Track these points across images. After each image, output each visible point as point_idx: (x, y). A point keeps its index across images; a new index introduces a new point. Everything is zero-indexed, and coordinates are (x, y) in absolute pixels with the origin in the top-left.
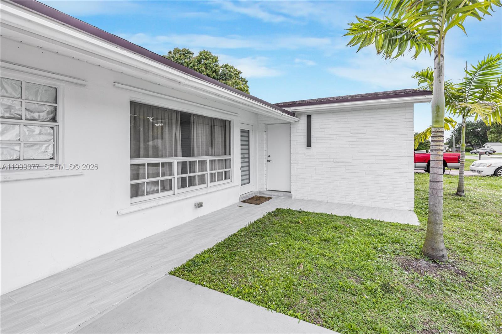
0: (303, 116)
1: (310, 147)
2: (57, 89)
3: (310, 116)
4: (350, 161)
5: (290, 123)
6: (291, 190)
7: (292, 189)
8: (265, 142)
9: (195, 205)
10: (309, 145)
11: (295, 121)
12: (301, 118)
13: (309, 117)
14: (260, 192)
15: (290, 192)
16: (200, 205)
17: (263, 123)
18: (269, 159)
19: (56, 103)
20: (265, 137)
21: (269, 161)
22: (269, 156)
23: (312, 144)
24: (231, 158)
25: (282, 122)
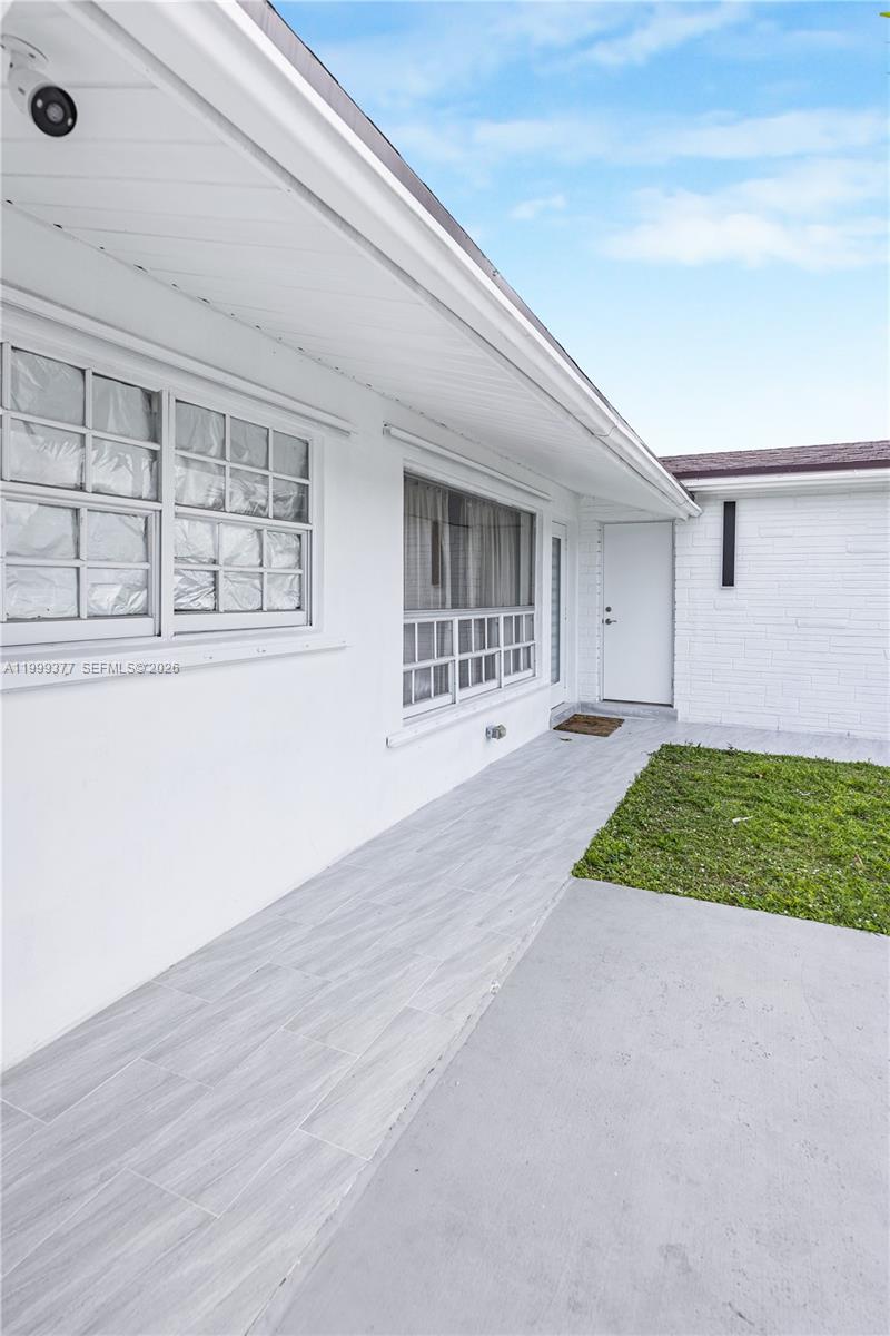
0: (713, 503)
1: (733, 585)
2: (307, 444)
3: (734, 503)
4: (844, 623)
5: (672, 521)
6: (673, 699)
7: (675, 696)
8: (598, 570)
9: (487, 732)
10: (728, 579)
11: (690, 516)
12: (707, 509)
13: (730, 508)
14: (584, 705)
15: (671, 706)
16: (496, 733)
17: (595, 521)
18: (608, 615)
19: (308, 478)
20: (599, 556)
21: (608, 622)
22: (608, 610)
23: (737, 577)
24: (535, 613)
25: (649, 517)
